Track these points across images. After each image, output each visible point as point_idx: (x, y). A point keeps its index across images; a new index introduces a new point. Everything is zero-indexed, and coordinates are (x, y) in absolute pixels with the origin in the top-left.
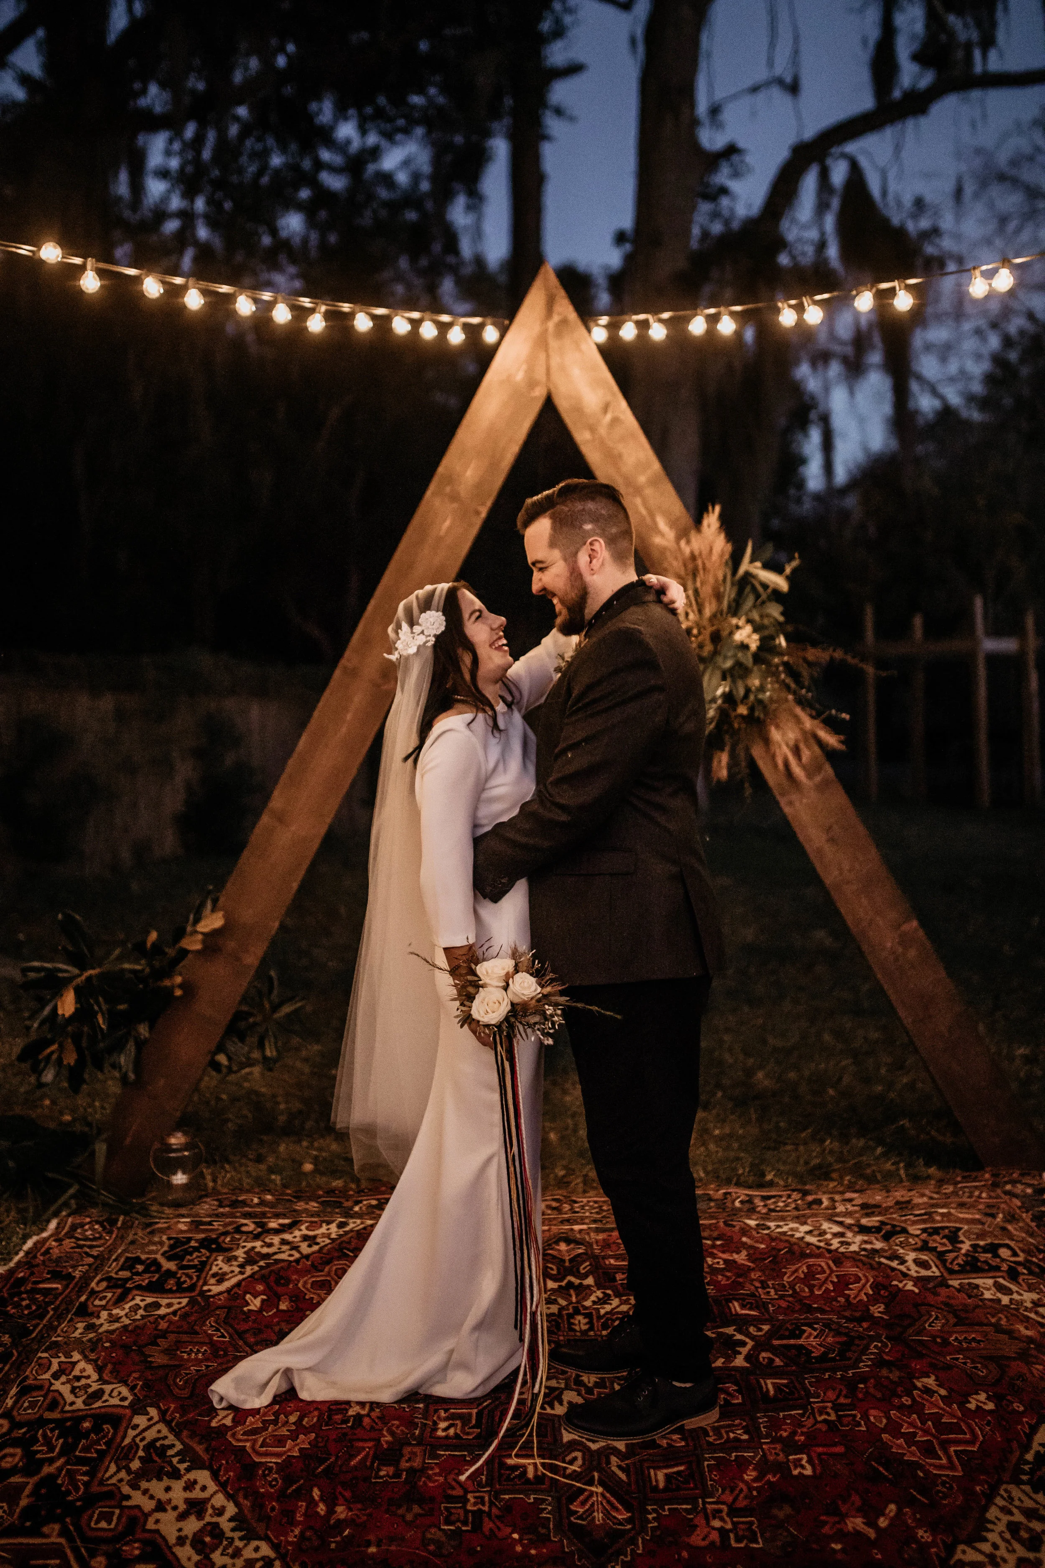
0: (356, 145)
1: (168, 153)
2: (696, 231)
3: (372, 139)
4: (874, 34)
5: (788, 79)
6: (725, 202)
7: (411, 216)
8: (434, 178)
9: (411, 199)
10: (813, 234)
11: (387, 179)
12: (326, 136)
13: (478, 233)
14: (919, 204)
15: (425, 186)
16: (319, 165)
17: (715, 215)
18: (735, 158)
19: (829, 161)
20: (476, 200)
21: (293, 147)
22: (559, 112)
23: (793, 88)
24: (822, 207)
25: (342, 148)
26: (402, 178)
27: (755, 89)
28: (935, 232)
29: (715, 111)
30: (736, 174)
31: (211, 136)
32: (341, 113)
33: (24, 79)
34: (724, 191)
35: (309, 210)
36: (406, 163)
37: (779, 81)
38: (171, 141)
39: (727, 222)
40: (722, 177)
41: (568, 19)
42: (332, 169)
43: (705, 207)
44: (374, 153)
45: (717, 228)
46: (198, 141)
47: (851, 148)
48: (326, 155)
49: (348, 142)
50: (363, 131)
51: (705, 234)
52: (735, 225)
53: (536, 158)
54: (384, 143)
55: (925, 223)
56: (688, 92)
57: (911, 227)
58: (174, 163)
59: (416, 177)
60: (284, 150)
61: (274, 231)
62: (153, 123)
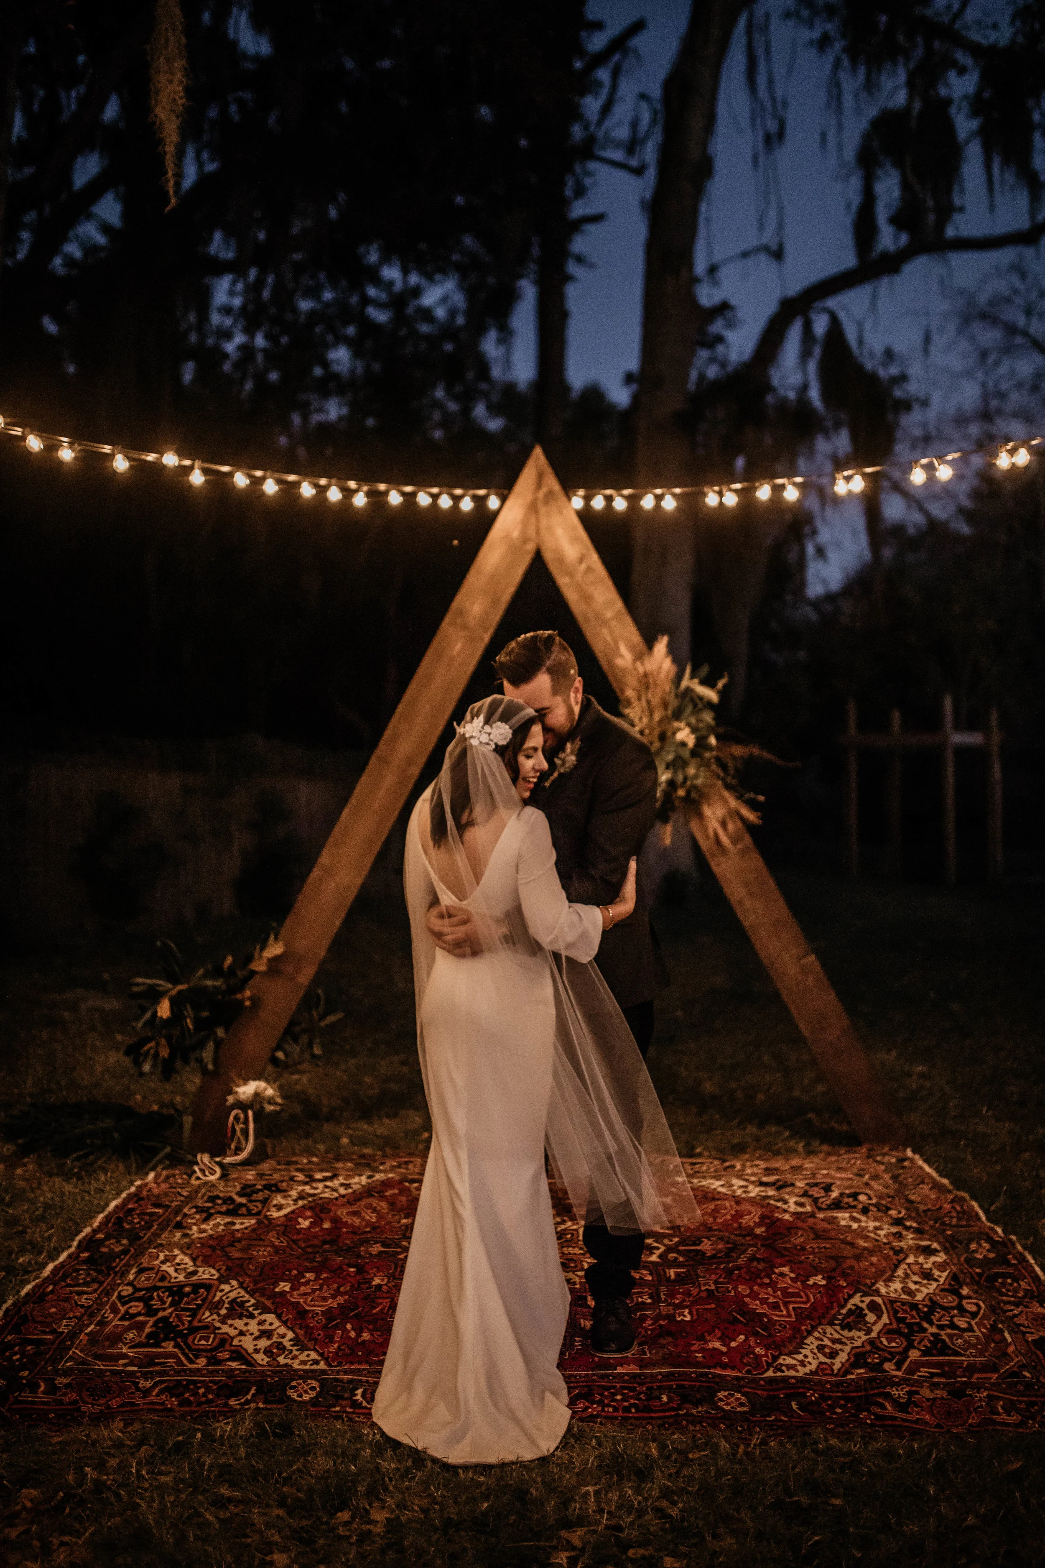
0: (398, 286)
1: (232, 293)
2: (694, 375)
3: (414, 279)
4: (856, 200)
5: (774, 247)
6: (720, 349)
7: (449, 347)
8: (468, 313)
9: (448, 331)
11: (427, 314)
12: (372, 276)
13: (508, 363)
14: (889, 355)
15: (460, 320)
16: (366, 301)
17: (713, 360)
18: (728, 313)
19: (813, 316)
20: (506, 335)
21: (344, 283)
22: (580, 259)
23: (778, 255)
24: (805, 354)
25: (387, 286)
26: (440, 313)
27: (745, 255)
28: (903, 378)
29: (713, 270)
30: (731, 325)
31: (270, 279)
32: (385, 259)
33: (106, 228)
34: (720, 339)
35: (357, 347)
36: (444, 300)
37: (766, 249)
38: (234, 283)
39: (723, 364)
40: (717, 327)
41: (588, 181)
42: (378, 304)
43: (703, 353)
44: (416, 292)
45: (712, 372)
46: (259, 283)
47: (831, 303)
48: (372, 292)
49: (391, 283)
50: (405, 272)
51: (702, 377)
52: (730, 368)
53: (561, 298)
54: (424, 282)
55: (894, 370)
56: (686, 255)
57: (882, 373)
58: (237, 302)
59: (452, 313)
60: (334, 286)
61: (325, 364)
62: (219, 268)
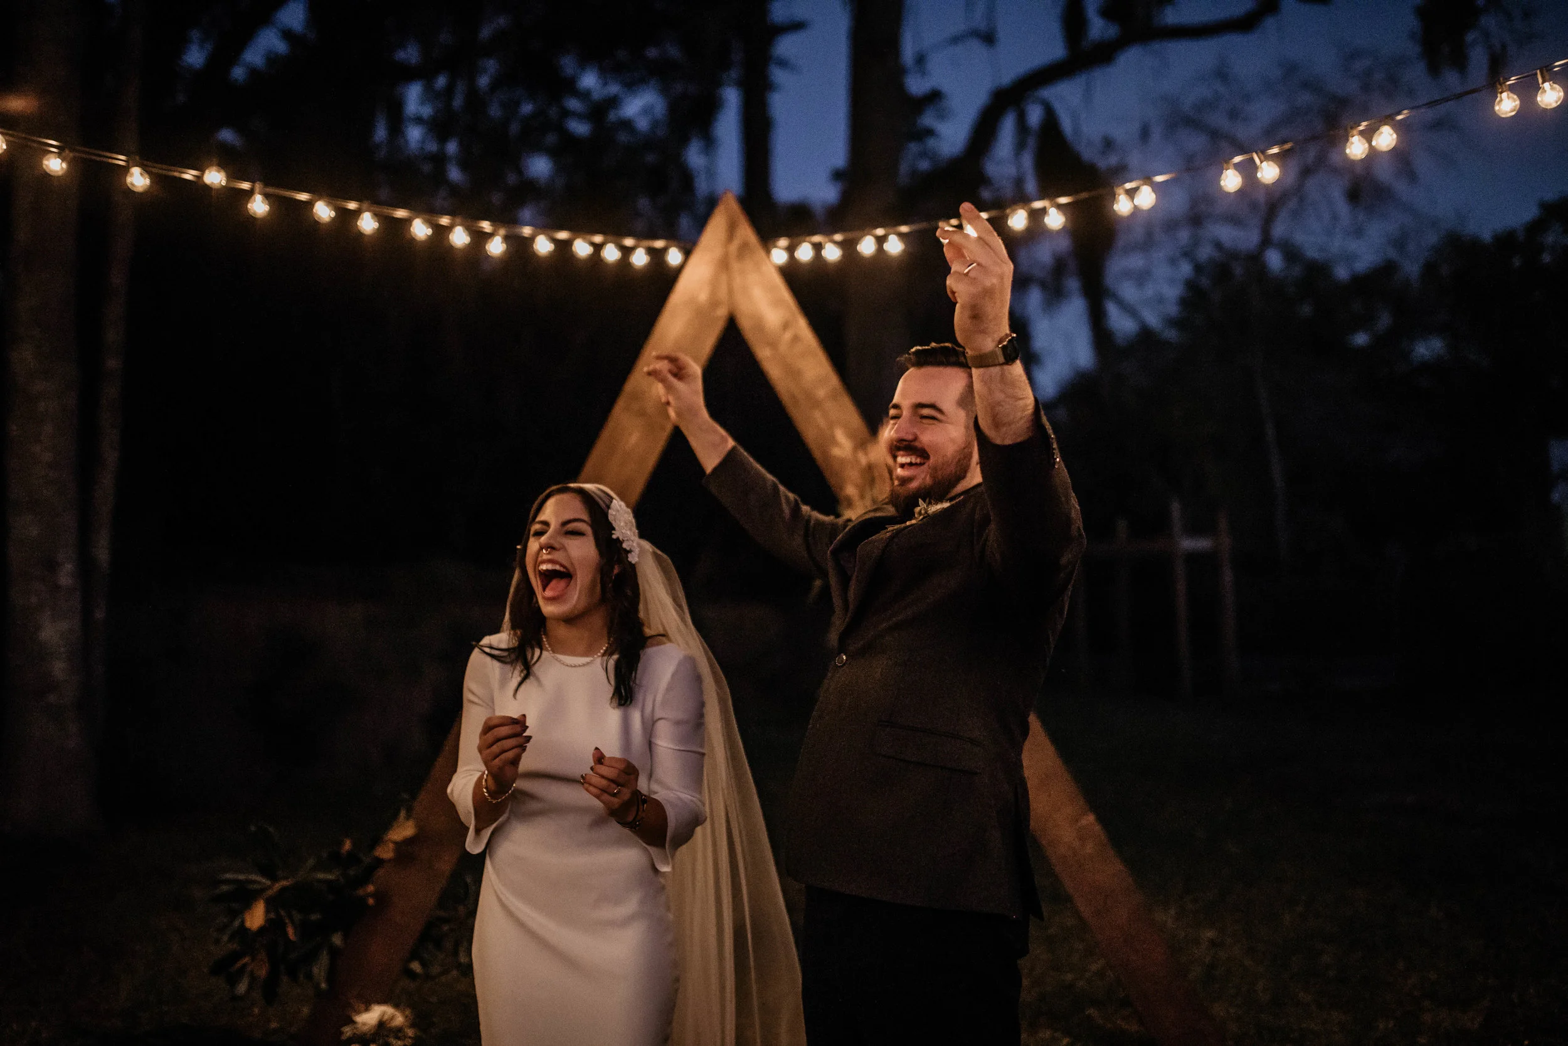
0: (598, 93)
1: (423, 102)
2: (904, 169)
3: (614, 89)
5: (984, 31)
6: (931, 142)
7: (650, 158)
8: (669, 124)
9: (649, 143)
10: (1010, 170)
11: (627, 124)
12: (570, 86)
13: (711, 173)
14: (1108, 144)
15: (662, 131)
16: (566, 113)
17: (924, 154)
18: (938, 102)
19: (1026, 107)
20: (710, 143)
21: (542, 94)
22: (783, 63)
23: (988, 38)
24: (1020, 146)
25: (585, 95)
26: (642, 124)
27: (955, 40)
28: (1123, 168)
29: (921, 60)
30: (942, 116)
31: (461, 87)
32: (583, 64)
33: (287, 35)
34: (930, 132)
35: (554, 153)
36: (646, 111)
37: (975, 34)
38: (425, 90)
39: (933, 160)
40: (927, 120)
42: (580, 117)
43: (913, 147)
44: (616, 102)
45: (924, 165)
46: (449, 91)
47: (1045, 93)
48: (571, 103)
49: (591, 91)
50: (604, 81)
51: (913, 171)
52: (941, 162)
53: (764, 107)
54: (623, 93)
55: (1113, 160)
56: (893, 44)
57: (1101, 163)
58: (428, 111)
59: (655, 124)
60: (532, 99)
61: (520, 172)
62: (409, 74)
